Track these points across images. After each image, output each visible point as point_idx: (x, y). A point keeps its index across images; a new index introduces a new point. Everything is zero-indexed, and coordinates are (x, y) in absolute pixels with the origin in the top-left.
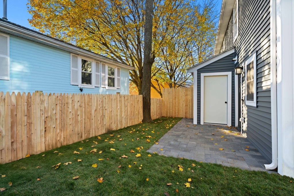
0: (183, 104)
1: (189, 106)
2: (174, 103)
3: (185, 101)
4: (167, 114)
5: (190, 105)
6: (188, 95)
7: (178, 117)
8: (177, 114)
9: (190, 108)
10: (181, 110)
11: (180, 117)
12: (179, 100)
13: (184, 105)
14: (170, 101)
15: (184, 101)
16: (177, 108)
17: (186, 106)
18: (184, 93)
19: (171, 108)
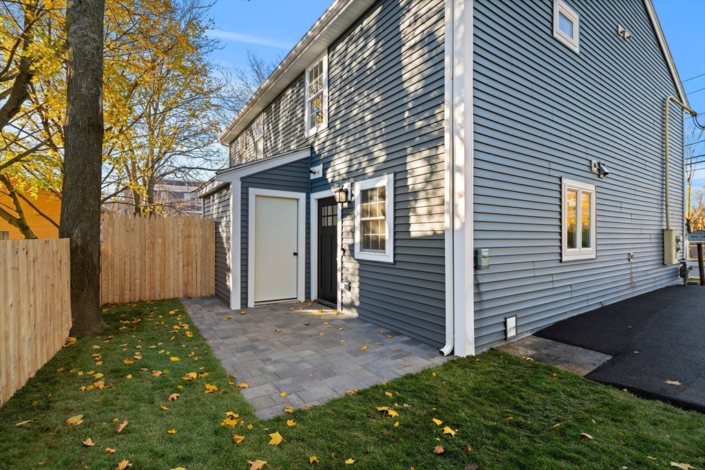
0: (178, 262)
1: (194, 266)
2: (147, 260)
3: (183, 251)
4: (122, 294)
5: (199, 262)
6: (193, 235)
7: (162, 298)
8: (158, 289)
9: (199, 271)
10: (171, 277)
11: (167, 297)
12: (164, 251)
13: (181, 265)
14: (133, 254)
15: (179, 254)
16: (158, 273)
17: (187, 264)
18: (182, 231)
19: (138, 275)
